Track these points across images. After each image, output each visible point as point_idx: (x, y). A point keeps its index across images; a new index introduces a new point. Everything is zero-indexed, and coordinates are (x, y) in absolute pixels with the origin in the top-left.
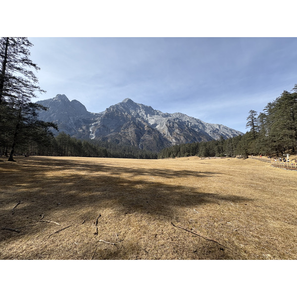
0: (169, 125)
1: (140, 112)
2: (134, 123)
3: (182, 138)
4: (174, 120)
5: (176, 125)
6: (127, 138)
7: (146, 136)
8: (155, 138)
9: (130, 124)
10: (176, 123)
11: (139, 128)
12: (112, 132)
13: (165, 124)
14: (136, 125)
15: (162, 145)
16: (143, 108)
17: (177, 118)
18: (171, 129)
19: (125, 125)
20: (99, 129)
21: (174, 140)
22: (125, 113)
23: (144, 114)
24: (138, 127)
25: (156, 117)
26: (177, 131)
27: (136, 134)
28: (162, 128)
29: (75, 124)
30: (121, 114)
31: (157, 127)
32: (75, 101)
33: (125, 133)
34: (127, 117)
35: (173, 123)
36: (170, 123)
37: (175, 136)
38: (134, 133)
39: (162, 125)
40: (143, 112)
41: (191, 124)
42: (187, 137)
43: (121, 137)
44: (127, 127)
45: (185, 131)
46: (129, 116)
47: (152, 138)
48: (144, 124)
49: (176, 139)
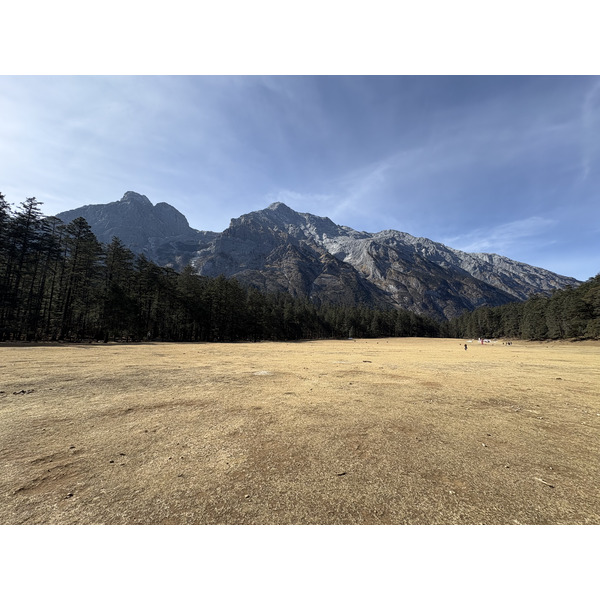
0: (375, 253)
1: (306, 229)
2: (295, 248)
3: (414, 282)
4: (387, 242)
5: (393, 254)
6: (279, 281)
7: (326, 279)
8: (347, 281)
9: (284, 250)
10: (391, 248)
11: (307, 259)
12: (242, 269)
13: (365, 251)
14: (300, 253)
15: (368, 298)
16: (311, 222)
17: (393, 239)
18: (381, 263)
19: (273, 252)
20: (212, 260)
21: (392, 287)
22: (273, 228)
23: (313, 233)
24: (303, 257)
25: (341, 240)
26: (396, 266)
27: (300, 271)
28: (358, 262)
29: (159, 252)
30: (265, 229)
31: (346, 260)
32: (164, 205)
33: (273, 271)
34: (277, 235)
35: (386, 249)
36: (377, 249)
37: (394, 277)
38: (295, 270)
39: (356, 255)
40: (312, 230)
41: (427, 252)
42: (426, 280)
43: (264, 279)
44: (278, 258)
45: (417, 266)
46: (282, 235)
47: (339, 283)
48: (319, 250)
49: (398, 285)
